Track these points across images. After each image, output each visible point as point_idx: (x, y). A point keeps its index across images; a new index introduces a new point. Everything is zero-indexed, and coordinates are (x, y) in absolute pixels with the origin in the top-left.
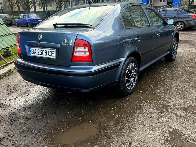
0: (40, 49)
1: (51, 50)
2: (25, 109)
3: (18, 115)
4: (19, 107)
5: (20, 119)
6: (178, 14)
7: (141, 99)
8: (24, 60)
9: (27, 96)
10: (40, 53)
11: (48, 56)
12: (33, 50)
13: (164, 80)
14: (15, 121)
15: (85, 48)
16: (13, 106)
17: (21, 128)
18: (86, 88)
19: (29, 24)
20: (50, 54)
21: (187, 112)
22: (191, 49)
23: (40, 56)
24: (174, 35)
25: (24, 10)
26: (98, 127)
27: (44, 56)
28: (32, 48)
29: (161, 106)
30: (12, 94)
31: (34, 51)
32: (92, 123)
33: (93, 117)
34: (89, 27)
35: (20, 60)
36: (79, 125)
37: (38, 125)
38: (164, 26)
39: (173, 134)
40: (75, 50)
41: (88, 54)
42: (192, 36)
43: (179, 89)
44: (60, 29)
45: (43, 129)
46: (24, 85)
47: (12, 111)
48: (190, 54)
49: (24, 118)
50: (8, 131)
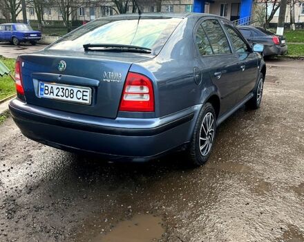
0: (60, 87)
1: (82, 90)
2: (30, 189)
3: (19, 201)
4: (19, 185)
5: (23, 207)
6: (251, 35)
7: (223, 171)
8: (29, 104)
9: (30, 164)
10: (60, 93)
11: (75, 99)
12: (47, 88)
13: (250, 139)
14: (14, 212)
15: (142, 88)
16: (8, 184)
17: (28, 226)
18: (141, 155)
19: (15, 40)
20: (80, 95)
21: (300, 195)
22: (278, 90)
23: (60, 98)
24: (261, 68)
25: (4, 18)
26: (162, 222)
27: (69, 99)
28: (45, 85)
29: (256, 184)
30: (2, 162)
31: (49, 90)
32: (152, 215)
33: (151, 204)
34: (146, 53)
35: (21, 104)
36: (130, 218)
37: (57, 220)
38: (248, 54)
39: (289, 234)
40: (126, 91)
41: (147, 98)
42: (274, 69)
43: (277, 156)
44: (95, 53)
45: (69, 228)
46: (22, 146)
47: (6, 192)
48: (279, 98)
49: (31, 206)
50: (5, 233)
